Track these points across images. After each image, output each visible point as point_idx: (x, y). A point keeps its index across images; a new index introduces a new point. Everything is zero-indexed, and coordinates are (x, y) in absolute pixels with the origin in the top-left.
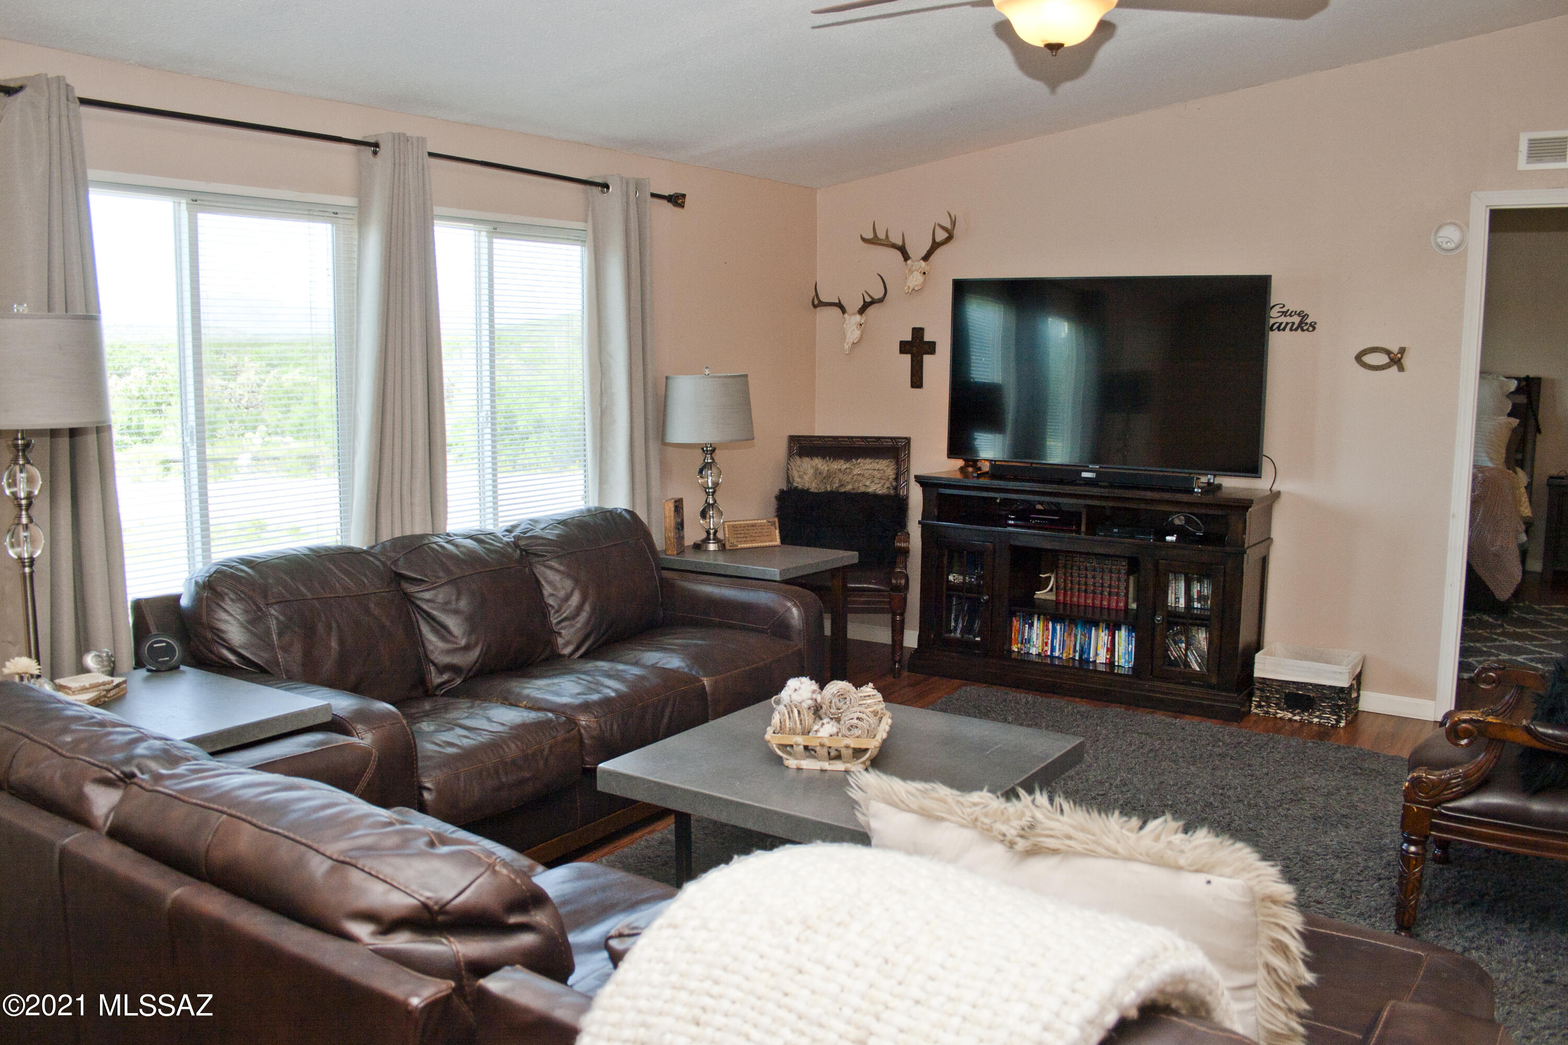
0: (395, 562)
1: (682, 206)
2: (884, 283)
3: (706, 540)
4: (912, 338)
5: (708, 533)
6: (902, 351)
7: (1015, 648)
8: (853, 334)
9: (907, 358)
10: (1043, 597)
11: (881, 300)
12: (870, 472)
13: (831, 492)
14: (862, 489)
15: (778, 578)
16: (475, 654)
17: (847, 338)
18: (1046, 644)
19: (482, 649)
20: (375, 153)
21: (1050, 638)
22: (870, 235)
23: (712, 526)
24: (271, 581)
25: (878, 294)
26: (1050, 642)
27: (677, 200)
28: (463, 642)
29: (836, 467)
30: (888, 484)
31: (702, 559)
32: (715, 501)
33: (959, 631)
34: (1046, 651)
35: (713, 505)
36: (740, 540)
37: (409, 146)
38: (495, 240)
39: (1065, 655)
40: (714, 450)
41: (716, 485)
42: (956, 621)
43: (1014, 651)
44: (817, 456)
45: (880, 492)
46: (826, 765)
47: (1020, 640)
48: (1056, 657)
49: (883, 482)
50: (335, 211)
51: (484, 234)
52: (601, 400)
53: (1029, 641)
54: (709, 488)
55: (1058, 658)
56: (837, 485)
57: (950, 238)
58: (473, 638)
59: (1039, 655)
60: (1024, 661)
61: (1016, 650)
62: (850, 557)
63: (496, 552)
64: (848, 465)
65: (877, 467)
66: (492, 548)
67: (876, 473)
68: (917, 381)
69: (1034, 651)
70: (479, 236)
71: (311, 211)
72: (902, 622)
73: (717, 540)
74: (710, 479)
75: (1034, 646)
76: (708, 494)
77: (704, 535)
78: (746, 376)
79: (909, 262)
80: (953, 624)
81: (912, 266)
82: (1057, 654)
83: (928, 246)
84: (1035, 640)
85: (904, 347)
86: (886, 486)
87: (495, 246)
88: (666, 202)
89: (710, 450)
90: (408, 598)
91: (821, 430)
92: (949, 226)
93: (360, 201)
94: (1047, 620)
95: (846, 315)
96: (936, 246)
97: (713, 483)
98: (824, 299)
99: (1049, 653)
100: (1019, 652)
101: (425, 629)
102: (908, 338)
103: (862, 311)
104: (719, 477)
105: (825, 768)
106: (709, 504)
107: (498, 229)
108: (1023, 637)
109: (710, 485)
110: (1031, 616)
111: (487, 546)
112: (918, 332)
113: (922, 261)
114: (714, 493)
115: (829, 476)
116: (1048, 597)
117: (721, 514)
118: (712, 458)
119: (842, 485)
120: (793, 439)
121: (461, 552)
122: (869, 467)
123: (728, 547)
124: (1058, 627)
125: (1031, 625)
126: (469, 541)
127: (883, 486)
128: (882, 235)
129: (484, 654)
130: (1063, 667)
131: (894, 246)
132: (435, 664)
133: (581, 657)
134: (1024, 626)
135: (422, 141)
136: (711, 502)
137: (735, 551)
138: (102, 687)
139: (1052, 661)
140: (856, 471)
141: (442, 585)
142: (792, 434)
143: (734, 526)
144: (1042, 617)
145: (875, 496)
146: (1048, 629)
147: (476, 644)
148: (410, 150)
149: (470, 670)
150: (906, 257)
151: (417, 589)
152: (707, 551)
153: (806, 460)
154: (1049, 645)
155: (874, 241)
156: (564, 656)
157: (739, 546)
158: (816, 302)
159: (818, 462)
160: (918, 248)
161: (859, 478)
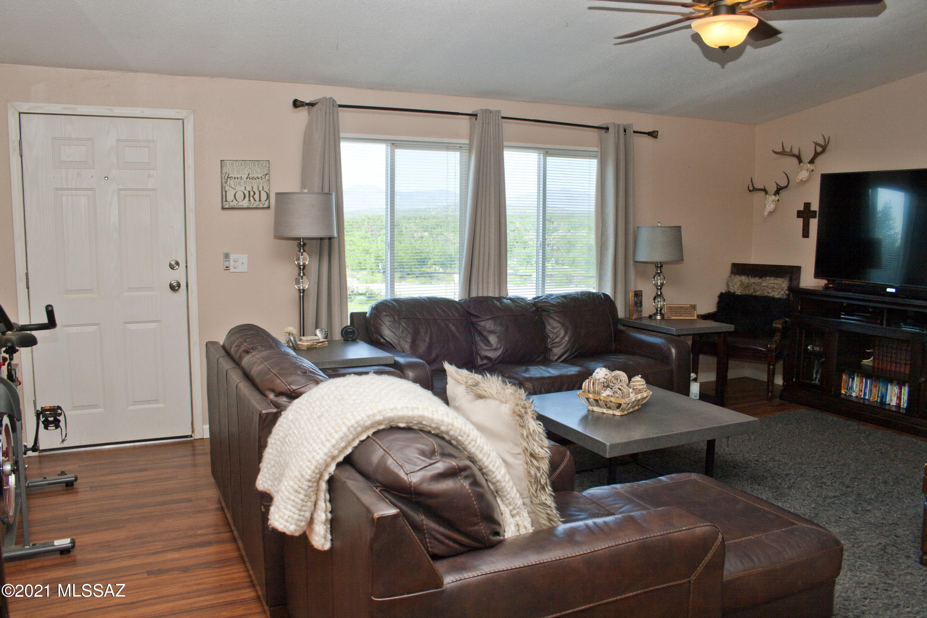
0: (469, 307)
1: (656, 137)
2: (787, 177)
3: (656, 314)
4: (804, 209)
5: (657, 310)
6: (799, 216)
7: (843, 392)
8: (770, 207)
9: (801, 220)
10: (866, 364)
11: (786, 187)
12: (772, 285)
13: (749, 295)
14: (766, 294)
15: (675, 334)
16: (500, 352)
17: (766, 209)
18: (861, 391)
19: (503, 351)
20: (476, 119)
21: (863, 387)
22: (779, 149)
23: (659, 306)
24: (404, 309)
25: (783, 183)
26: (863, 390)
27: (653, 134)
28: (495, 346)
29: (753, 281)
30: (782, 292)
31: (653, 323)
32: (661, 293)
33: (817, 380)
34: (861, 395)
35: (660, 295)
36: (673, 314)
37: (491, 114)
38: (547, 158)
39: (871, 398)
40: (661, 266)
41: (662, 284)
42: (817, 374)
43: (843, 394)
44: (744, 275)
45: (777, 297)
46: (605, 411)
47: (846, 387)
48: (866, 399)
49: (779, 291)
50: (460, 146)
51: (542, 155)
52: (602, 238)
53: (852, 388)
54: (659, 286)
55: (867, 400)
56: (752, 291)
57: (823, 151)
58: (499, 346)
59: (857, 397)
60: (848, 400)
61: (844, 393)
62: (730, 327)
63: (520, 307)
64: (760, 281)
65: (776, 282)
66: (519, 305)
67: (776, 286)
68: (806, 234)
69: (854, 394)
70: (540, 156)
71: (448, 147)
72: (774, 369)
73: (662, 315)
74: (659, 281)
75: (854, 391)
76: (658, 289)
77: (655, 311)
78: (680, 227)
79: (801, 164)
80: (815, 376)
81: (802, 167)
82: (867, 397)
83: (812, 155)
84: (855, 388)
85: (800, 214)
86: (781, 293)
87: (547, 160)
88: (647, 135)
89: (660, 266)
90: (473, 324)
91: (753, 261)
92: (823, 143)
93: (470, 141)
94: (862, 377)
95: (767, 196)
96: (817, 155)
97: (661, 284)
98: (757, 186)
99: (862, 396)
100: (845, 394)
101: (478, 339)
102: (802, 208)
103: (777, 193)
104: (664, 280)
105: (604, 412)
106: (658, 295)
107: (548, 153)
108: (848, 385)
109: (659, 284)
110: (853, 374)
111: (516, 304)
112: (807, 205)
113: (808, 164)
114: (661, 289)
115: (748, 286)
116: (869, 364)
117: (664, 300)
118: (660, 270)
119: (754, 292)
120: (734, 265)
121: (502, 306)
122: (772, 282)
123: (665, 318)
124: (869, 382)
125: (853, 379)
126: (509, 301)
127: (779, 293)
128: (788, 150)
129: (503, 353)
130: (870, 405)
131: (794, 156)
132: (480, 356)
133: (562, 362)
134: (849, 379)
135: (499, 112)
136: (659, 294)
137: (669, 320)
138: (315, 341)
139: (864, 401)
140: (764, 284)
141: (488, 319)
142: (734, 262)
143: (670, 307)
144: (859, 374)
145: (773, 299)
146: (862, 382)
147: (500, 348)
148: (492, 116)
149: (496, 360)
150: (800, 161)
151: (477, 320)
152: (655, 319)
153: (737, 277)
154: (863, 392)
155: (783, 153)
156: (552, 360)
157: (672, 318)
158: (751, 188)
159: (744, 279)
160: (807, 155)
161: (765, 288)
